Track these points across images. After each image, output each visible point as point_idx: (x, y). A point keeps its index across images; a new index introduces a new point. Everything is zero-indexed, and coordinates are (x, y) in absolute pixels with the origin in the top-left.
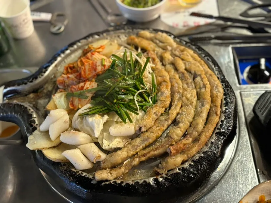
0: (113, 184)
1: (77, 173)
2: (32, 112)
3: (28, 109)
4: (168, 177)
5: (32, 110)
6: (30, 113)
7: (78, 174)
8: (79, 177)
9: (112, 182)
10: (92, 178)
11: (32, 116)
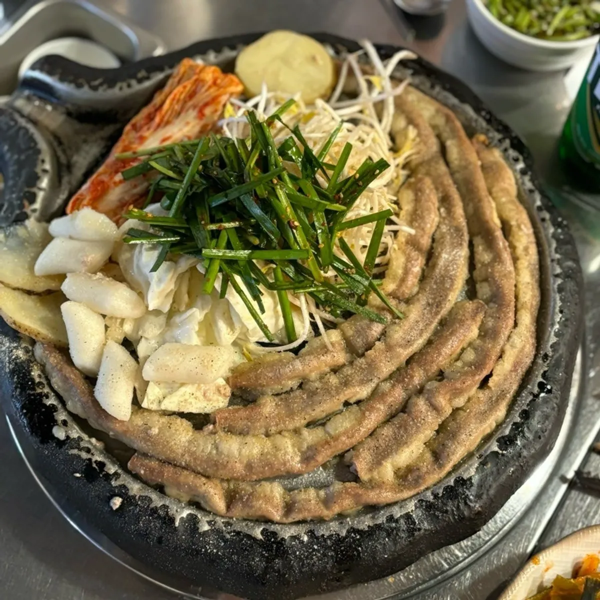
0: (94, 465)
1: (38, 387)
2: (45, 171)
3: (41, 157)
4: (225, 534)
5: (47, 166)
6: (38, 170)
7: (39, 391)
8: (35, 399)
9: (96, 462)
10: (60, 422)
11: (38, 182)
